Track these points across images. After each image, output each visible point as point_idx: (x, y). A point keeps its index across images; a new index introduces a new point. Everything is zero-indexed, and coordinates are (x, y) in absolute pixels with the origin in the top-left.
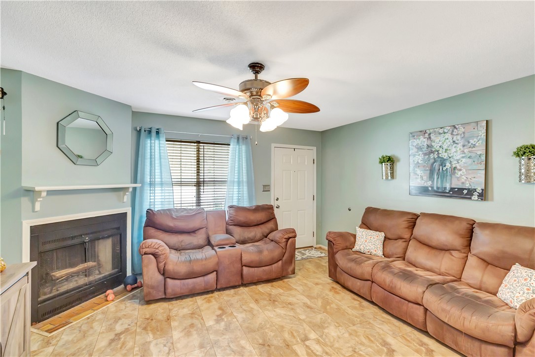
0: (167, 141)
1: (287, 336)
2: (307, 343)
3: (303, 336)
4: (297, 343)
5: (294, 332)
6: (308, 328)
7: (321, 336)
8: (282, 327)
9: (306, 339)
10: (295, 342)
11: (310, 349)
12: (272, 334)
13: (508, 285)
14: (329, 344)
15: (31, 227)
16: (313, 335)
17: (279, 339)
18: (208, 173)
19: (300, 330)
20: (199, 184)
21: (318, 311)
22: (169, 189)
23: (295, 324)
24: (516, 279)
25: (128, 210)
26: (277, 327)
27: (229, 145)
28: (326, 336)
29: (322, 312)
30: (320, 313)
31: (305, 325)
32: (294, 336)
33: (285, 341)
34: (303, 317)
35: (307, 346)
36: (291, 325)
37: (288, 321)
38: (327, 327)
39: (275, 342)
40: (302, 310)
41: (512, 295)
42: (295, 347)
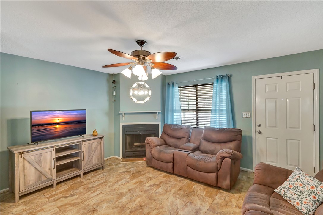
0: (179, 88)
15: (122, 125)
18: (202, 104)
20: (197, 111)
22: (179, 113)
25: (159, 123)
27: (213, 84)
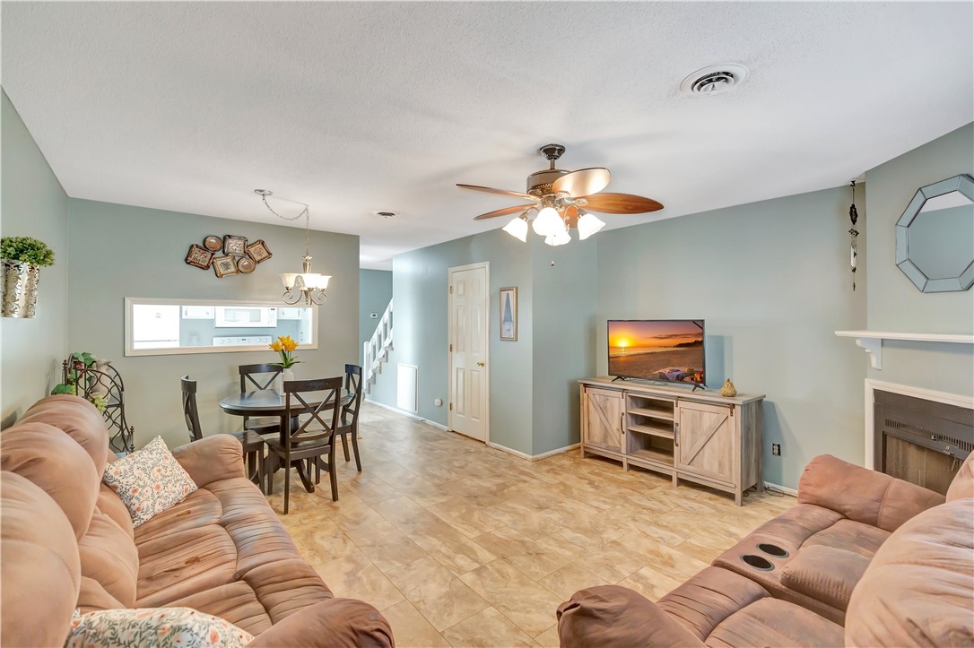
1: (510, 571)
2: (476, 566)
3: (484, 574)
4: (491, 563)
5: (500, 578)
6: (478, 590)
7: (455, 578)
8: (522, 584)
9: (478, 572)
10: (495, 564)
11: (472, 559)
12: (533, 569)
13: (160, 483)
14: (443, 569)
16: (468, 578)
17: (520, 565)
19: (491, 583)
21: (457, 636)
23: (502, 593)
24: (156, 468)
26: (532, 582)
28: (446, 581)
29: (447, 633)
30: (450, 629)
31: (482, 593)
32: (500, 572)
33: (510, 563)
34: (490, 612)
35: (477, 562)
36: (507, 589)
37: (516, 598)
38: (440, 598)
39: (523, 559)
40: (494, 634)
41: (182, 482)
42: (493, 558)
